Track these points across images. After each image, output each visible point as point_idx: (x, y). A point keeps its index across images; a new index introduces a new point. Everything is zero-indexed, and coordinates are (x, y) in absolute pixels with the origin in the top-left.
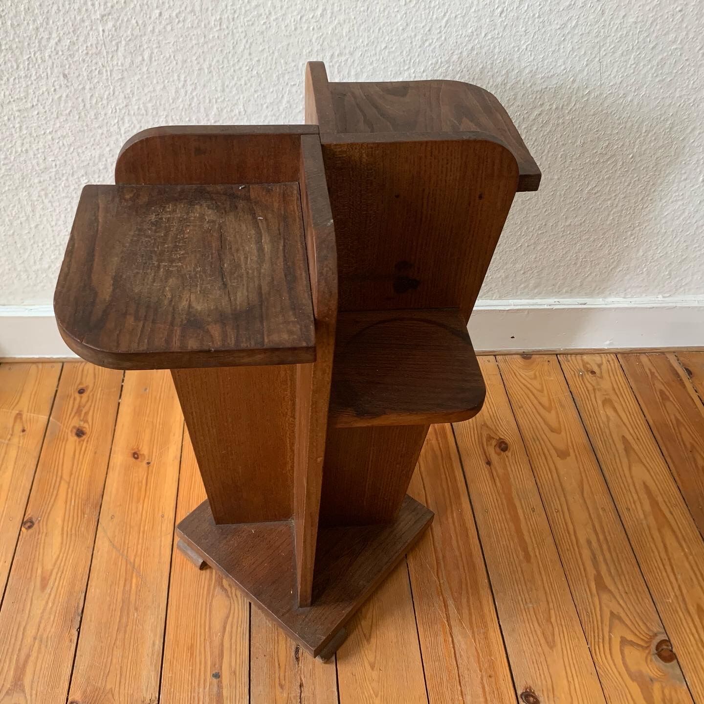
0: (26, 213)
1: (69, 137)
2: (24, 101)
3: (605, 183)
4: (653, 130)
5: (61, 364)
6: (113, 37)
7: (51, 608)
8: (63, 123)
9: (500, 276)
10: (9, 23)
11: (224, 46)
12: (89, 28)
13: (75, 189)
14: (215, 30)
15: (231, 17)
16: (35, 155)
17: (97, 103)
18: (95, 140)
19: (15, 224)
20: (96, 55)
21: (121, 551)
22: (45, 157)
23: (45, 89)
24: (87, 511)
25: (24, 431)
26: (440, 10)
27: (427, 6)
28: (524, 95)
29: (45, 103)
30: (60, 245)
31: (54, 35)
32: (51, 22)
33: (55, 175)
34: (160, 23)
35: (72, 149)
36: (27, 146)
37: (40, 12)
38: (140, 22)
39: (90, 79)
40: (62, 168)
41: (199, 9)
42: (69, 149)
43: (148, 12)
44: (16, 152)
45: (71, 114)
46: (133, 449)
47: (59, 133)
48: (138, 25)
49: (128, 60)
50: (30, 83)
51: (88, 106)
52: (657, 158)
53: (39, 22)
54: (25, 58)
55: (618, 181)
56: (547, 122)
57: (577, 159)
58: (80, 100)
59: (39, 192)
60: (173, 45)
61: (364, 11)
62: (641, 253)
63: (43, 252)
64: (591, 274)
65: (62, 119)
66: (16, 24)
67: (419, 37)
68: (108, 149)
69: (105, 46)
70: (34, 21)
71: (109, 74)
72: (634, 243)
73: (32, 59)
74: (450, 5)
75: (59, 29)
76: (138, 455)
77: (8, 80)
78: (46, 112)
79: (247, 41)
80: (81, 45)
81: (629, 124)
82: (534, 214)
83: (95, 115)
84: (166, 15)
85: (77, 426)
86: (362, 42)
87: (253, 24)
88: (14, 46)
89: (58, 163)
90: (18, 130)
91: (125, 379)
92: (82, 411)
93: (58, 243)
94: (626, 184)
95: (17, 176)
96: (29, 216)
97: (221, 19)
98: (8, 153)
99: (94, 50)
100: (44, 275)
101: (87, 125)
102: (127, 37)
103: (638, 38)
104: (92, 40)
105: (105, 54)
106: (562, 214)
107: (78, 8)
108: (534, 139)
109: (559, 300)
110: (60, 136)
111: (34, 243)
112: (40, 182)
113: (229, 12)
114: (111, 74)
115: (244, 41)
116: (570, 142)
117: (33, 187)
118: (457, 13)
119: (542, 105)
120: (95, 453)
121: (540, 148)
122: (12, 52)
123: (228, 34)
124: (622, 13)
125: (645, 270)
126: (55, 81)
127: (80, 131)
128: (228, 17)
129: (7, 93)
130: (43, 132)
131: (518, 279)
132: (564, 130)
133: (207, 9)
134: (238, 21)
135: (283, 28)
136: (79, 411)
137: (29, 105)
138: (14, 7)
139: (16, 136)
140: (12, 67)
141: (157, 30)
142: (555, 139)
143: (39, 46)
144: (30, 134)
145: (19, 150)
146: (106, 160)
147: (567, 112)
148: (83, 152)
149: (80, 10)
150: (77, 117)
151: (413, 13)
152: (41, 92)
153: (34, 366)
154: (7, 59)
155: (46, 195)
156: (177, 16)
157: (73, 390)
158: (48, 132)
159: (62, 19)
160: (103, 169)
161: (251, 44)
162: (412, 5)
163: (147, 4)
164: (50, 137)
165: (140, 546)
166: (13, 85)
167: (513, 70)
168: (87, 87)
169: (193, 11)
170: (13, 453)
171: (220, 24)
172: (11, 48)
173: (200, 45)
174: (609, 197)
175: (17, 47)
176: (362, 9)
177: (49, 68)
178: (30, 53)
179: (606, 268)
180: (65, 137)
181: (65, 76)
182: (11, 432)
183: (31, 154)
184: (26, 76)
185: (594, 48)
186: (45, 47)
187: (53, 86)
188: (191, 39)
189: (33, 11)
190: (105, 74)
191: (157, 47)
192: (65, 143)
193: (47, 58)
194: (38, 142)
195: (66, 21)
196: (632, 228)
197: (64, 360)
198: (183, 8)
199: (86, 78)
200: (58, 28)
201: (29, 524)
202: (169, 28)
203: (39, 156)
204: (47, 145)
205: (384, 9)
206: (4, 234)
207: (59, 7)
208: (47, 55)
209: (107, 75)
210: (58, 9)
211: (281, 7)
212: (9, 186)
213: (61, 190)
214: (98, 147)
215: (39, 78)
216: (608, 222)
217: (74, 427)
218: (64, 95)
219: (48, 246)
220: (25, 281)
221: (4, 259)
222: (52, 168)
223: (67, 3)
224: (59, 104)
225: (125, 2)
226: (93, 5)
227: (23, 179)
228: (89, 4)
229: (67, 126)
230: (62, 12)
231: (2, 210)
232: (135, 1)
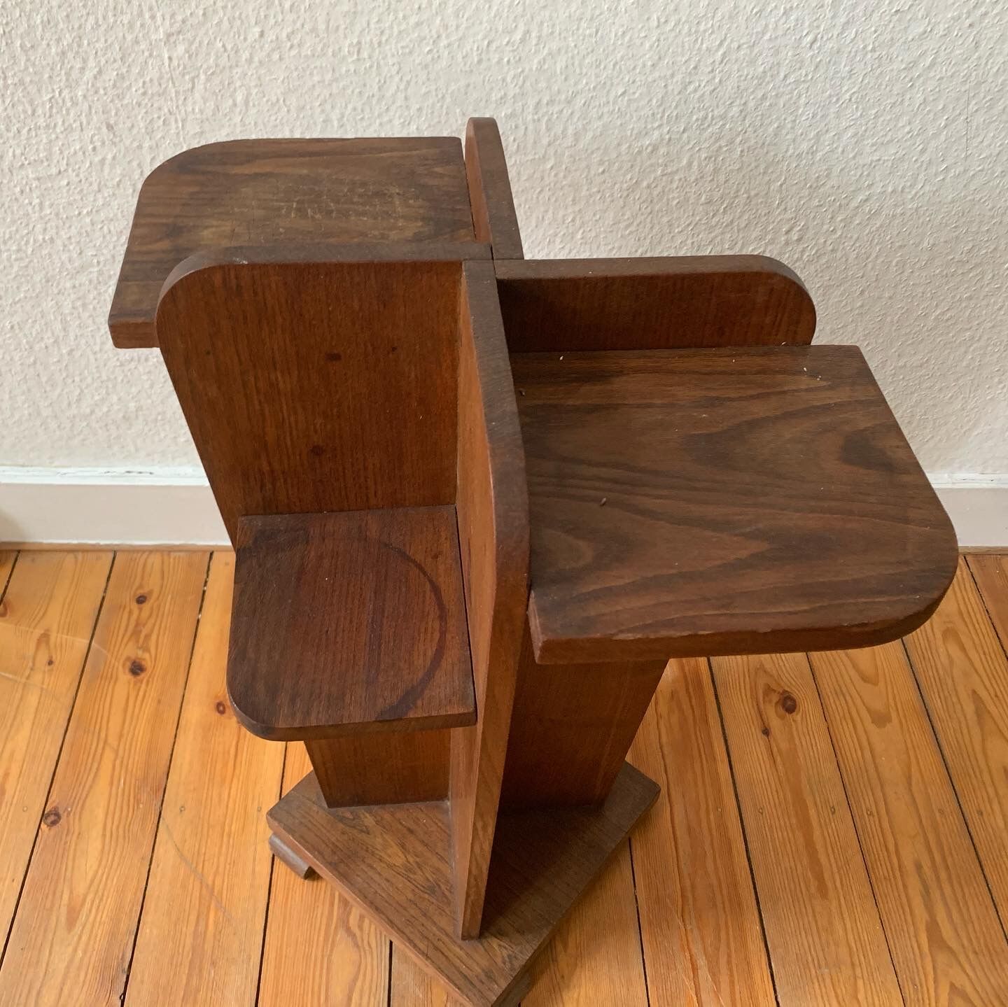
0: (53, 334)
1: (118, 220)
2: (46, 164)
3: (964, 305)
5: (111, 555)
6: (185, 68)
7: (82, 959)
8: (108, 200)
10: (18, 43)
11: (365, 85)
12: (147, 54)
14: (350, 60)
15: (375, 41)
16: (65, 246)
19: (37, 347)
20: (159, 95)
21: (194, 865)
22: (80, 249)
23: (78, 148)
24: (144, 797)
25: (50, 663)
26: (713, 36)
27: (693, 30)
28: (842, 170)
29: (79, 168)
30: (109, 379)
31: (91, 63)
32: (86, 42)
33: (98, 277)
34: (261, 48)
36: (52, 232)
37: (68, 27)
38: (229, 47)
39: (150, 133)
40: (108, 267)
41: (324, 27)
42: (118, 239)
43: (242, 32)
44: (35, 241)
45: (121, 186)
46: (216, 697)
47: (102, 215)
48: (225, 50)
49: (211, 105)
50: (53, 136)
53: (65, 44)
54: (46, 98)
56: (878, 213)
57: (920, 268)
58: (135, 164)
59: (73, 302)
60: (283, 81)
61: (590, 36)
63: (82, 390)
64: (932, 438)
65: (107, 192)
66: (29, 45)
67: (678, 77)
69: (173, 83)
70: (59, 40)
71: (180, 125)
72: (1002, 395)
74: (729, 29)
75: (99, 53)
76: (224, 708)
77: (19, 131)
78: (80, 181)
79: (401, 79)
80: (136, 80)
84: (270, 36)
85: (133, 657)
86: (587, 84)
87: (411, 53)
88: (28, 79)
89: (102, 259)
90: (37, 208)
91: (210, 580)
92: (141, 631)
93: (104, 377)
94: (996, 307)
95: (38, 277)
96: (58, 337)
97: (359, 43)
98: (23, 243)
99: (156, 89)
100: (85, 424)
102: (209, 68)
104: (152, 73)
105: (174, 95)
106: (893, 350)
107: (129, 22)
108: (855, 236)
110: (103, 218)
111: (67, 376)
112: (74, 287)
113: (372, 32)
114: (183, 126)
115: (397, 79)
116: (911, 242)
117: (63, 294)
118: (742, 41)
119: (870, 186)
120: (159, 702)
121: (863, 251)
122: (24, 89)
123: (371, 67)
126: (94, 135)
128: (371, 40)
129: (18, 152)
130: (77, 213)
132: (904, 225)
133: (338, 28)
134: (388, 47)
135: (460, 60)
136: (136, 633)
137: (54, 171)
138: (24, 19)
139: (35, 216)
140: (25, 111)
141: (256, 59)
142: (888, 238)
143: (68, 80)
144: (57, 215)
145: (41, 237)
147: (910, 197)
149: (131, 26)
150: (131, 191)
151: (670, 40)
152: (72, 151)
153: (70, 557)
154: (16, 99)
155: (84, 305)
156: (288, 37)
157: (128, 598)
158: (85, 212)
159: (103, 40)
161: (408, 83)
162: (668, 28)
163: (240, 18)
164: (88, 220)
165: (222, 859)
166: (28, 139)
167: (827, 131)
168: (146, 145)
169: (314, 30)
170: (33, 699)
171: (359, 52)
172: (22, 82)
173: (327, 83)
174: (968, 327)
175: (31, 81)
176: (588, 32)
177: (84, 115)
178: (53, 91)
180: (112, 220)
181: (110, 127)
182: (30, 664)
183: (59, 242)
184: (48, 126)
186: (77, 81)
187: (92, 142)
188: (311, 74)
189: (56, 25)
190: (173, 125)
191: (256, 86)
192: (112, 229)
193: (80, 98)
194: (70, 227)
195: (109, 42)
196: (1001, 373)
197: (116, 548)
198: (298, 25)
199: (143, 130)
200: (96, 53)
201: (52, 818)
202: (276, 56)
203: (71, 247)
204: (83, 231)
205: (624, 33)
206: (19, 363)
207: (97, 20)
208: (80, 93)
209: (177, 128)
210: (97, 23)
211: (458, 27)
212: (26, 292)
215: (68, 130)
216: (964, 364)
217: (128, 659)
218: (110, 156)
219: (89, 380)
220: (54, 431)
221: (21, 399)
222: (91, 265)
223: (110, 14)
224: (102, 170)
225: (204, 14)
226: (153, 17)
227: (48, 281)
228: (147, 16)
229: (115, 204)
230: (103, 28)
231: (16, 327)
232: (221, 13)
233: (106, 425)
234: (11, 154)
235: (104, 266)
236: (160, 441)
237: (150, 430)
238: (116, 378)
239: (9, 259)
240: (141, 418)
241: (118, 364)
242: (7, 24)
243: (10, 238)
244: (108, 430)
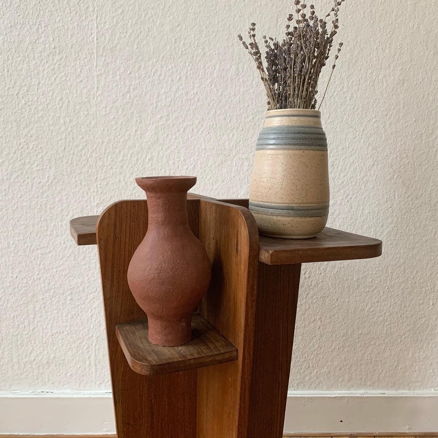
0: (29, 320)
2: (46, 248)
4: (395, 272)
8: (64, 262)
9: (325, 372)
10: (49, 207)
12: (89, 210)
13: (62, 303)
17: (86, 251)
18: (80, 272)
19: (21, 326)
22: (49, 282)
23: (59, 242)
29: (57, 250)
32: (71, 206)
33: (53, 295)
35: (66, 278)
36: (41, 275)
37: (66, 202)
40: (58, 290)
42: (64, 278)
44: (33, 279)
45: (70, 257)
47: (61, 268)
50: (52, 238)
51: (81, 252)
52: (402, 289)
54: (53, 224)
55: (383, 304)
57: (356, 289)
59: (40, 305)
62: (410, 355)
63: (33, 348)
64: (382, 371)
65: (64, 259)
66: (52, 207)
68: (87, 278)
70: (62, 206)
73: (56, 226)
77: (40, 236)
78: (56, 255)
81: (381, 269)
82: (338, 326)
83: (84, 257)
88: (48, 218)
89: (56, 286)
90: (38, 265)
93: (44, 342)
94: (389, 306)
95: (30, 294)
96: (30, 322)
98: (29, 279)
100: (30, 366)
101: (78, 264)
103: (373, 221)
106: (355, 326)
109: (367, 391)
111: (29, 341)
112: (43, 299)
116: (350, 278)
117: (38, 302)
121: (333, 282)
122: (47, 222)
124: (361, 208)
125: (416, 368)
126: (65, 238)
127: (73, 266)
129: (38, 244)
130: (52, 267)
131: (337, 374)
132: (345, 271)
137: (48, 251)
138: (53, 199)
139: (36, 269)
140: (44, 229)
143: (61, 219)
144: (45, 268)
145: (36, 278)
146: (85, 285)
148: (72, 280)
149: (86, 201)
150: (73, 258)
152: (56, 243)
154: (43, 225)
155: (44, 307)
158: (55, 267)
159: (76, 205)
160: (82, 290)
164: (55, 270)
166: (42, 239)
172: (46, 219)
175: (49, 219)
178: (56, 222)
179: (391, 366)
183: (42, 280)
184: (50, 235)
185: (351, 225)
186: (64, 219)
187: (64, 240)
189: (63, 201)
193: (64, 225)
194: (48, 273)
195: (78, 206)
196: (400, 337)
203: (46, 281)
204: (52, 275)
206: (12, 334)
207: (76, 199)
210: (76, 201)
213: (54, 304)
214: (82, 276)
215: (57, 236)
218: (69, 246)
219: (37, 343)
220: (16, 370)
221: (6, 353)
222: (52, 289)
223: (81, 197)
224: (65, 251)
225: (110, 198)
226: (94, 199)
227: (33, 296)
228: (92, 198)
229: (66, 264)
230: (77, 202)
231: (15, 317)
232: (116, 198)
233: (39, 367)
234: (35, 245)
235: (56, 289)
236: (60, 375)
237: (56, 369)
238: (48, 342)
239: (21, 287)
240: (54, 363)
241: (51, 335)
242: (47, 201)
243: (25, 278)
244: (39, 369)
